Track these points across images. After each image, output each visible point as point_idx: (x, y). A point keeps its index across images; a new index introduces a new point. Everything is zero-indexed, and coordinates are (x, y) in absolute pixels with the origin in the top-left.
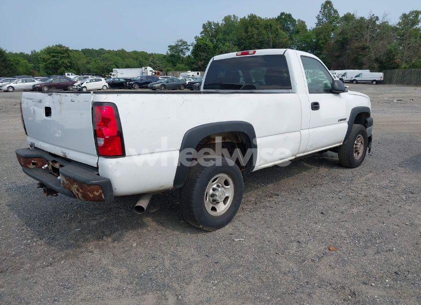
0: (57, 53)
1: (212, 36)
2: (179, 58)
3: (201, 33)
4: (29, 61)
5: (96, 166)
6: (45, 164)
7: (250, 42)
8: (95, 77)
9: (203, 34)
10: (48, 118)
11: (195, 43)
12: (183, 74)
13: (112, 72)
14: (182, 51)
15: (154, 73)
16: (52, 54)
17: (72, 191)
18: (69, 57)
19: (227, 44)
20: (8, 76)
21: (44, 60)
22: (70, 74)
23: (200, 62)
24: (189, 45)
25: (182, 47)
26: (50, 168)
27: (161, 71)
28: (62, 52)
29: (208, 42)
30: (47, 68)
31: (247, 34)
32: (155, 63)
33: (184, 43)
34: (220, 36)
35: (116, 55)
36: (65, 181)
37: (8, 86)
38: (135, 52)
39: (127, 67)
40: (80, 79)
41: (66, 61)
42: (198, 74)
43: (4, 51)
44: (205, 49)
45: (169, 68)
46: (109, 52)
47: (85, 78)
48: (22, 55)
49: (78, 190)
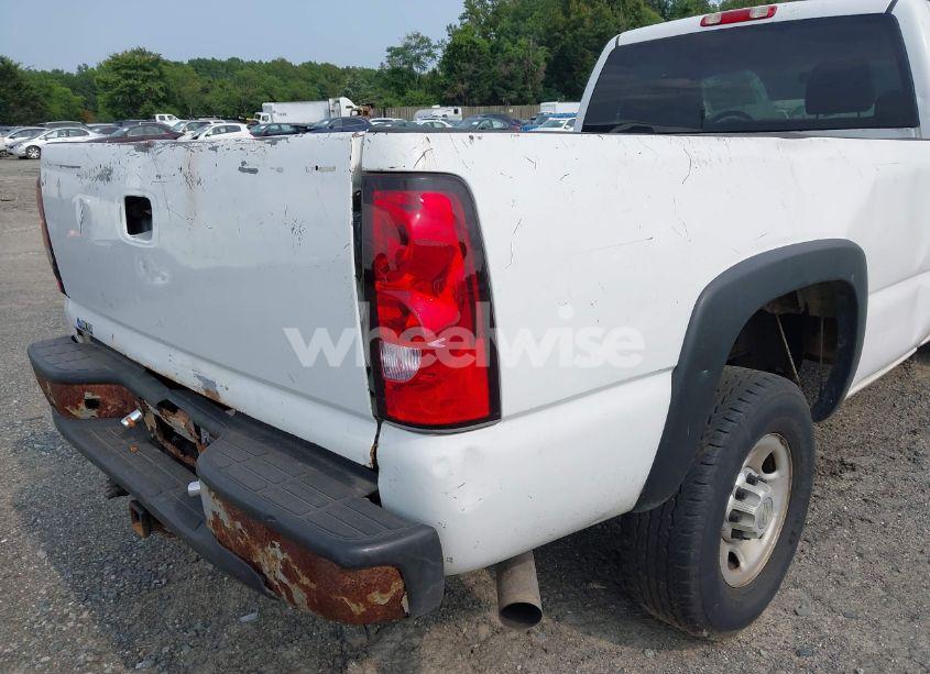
0: (135, 68)
1: (486, 24)
2: (412, 75)
3: (461, 18)
4: (74, 89)
5: (366, 461)
6: (134, 409)
7: (575, 37)
8: (225, 123)
9: (466, 20)
10: (136, 241)
11: (448, 42)
12: (422, 112)
13: (261, 111)
14: (417, 59)
15: (355, 113)
16: (123, 72)
17: (257, 568)
18: (161, 76)
19: (523, 41)
20: (28, 122)
21: (106, 86)
22: (166, 116)
23: (460, 85)
24: (435, 47)
25: (417, 51)
26: (151, 423)
27: (372, 106)
28: (147, 65)
29: (478, 38)
30: (112, 104)
31: (569, 17)
32: (358, 89)
33: (424, 41)
34: (506, 23)
35: (269, 73)
36: (224, 516)
37: (26, 145)
38: (310, 66)
39: (295, 98)
40: (190, 127)
41: (155, 86)
42: (456, 112)
43: (16, 66)
44: (472, 53)
45: (389, 100)
46: (252, 65)
47: (203, 124)
48: (57, 75)
49: (287, 571)
